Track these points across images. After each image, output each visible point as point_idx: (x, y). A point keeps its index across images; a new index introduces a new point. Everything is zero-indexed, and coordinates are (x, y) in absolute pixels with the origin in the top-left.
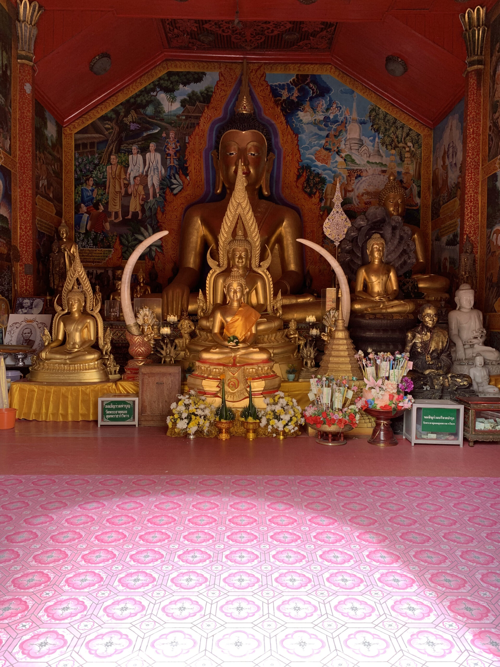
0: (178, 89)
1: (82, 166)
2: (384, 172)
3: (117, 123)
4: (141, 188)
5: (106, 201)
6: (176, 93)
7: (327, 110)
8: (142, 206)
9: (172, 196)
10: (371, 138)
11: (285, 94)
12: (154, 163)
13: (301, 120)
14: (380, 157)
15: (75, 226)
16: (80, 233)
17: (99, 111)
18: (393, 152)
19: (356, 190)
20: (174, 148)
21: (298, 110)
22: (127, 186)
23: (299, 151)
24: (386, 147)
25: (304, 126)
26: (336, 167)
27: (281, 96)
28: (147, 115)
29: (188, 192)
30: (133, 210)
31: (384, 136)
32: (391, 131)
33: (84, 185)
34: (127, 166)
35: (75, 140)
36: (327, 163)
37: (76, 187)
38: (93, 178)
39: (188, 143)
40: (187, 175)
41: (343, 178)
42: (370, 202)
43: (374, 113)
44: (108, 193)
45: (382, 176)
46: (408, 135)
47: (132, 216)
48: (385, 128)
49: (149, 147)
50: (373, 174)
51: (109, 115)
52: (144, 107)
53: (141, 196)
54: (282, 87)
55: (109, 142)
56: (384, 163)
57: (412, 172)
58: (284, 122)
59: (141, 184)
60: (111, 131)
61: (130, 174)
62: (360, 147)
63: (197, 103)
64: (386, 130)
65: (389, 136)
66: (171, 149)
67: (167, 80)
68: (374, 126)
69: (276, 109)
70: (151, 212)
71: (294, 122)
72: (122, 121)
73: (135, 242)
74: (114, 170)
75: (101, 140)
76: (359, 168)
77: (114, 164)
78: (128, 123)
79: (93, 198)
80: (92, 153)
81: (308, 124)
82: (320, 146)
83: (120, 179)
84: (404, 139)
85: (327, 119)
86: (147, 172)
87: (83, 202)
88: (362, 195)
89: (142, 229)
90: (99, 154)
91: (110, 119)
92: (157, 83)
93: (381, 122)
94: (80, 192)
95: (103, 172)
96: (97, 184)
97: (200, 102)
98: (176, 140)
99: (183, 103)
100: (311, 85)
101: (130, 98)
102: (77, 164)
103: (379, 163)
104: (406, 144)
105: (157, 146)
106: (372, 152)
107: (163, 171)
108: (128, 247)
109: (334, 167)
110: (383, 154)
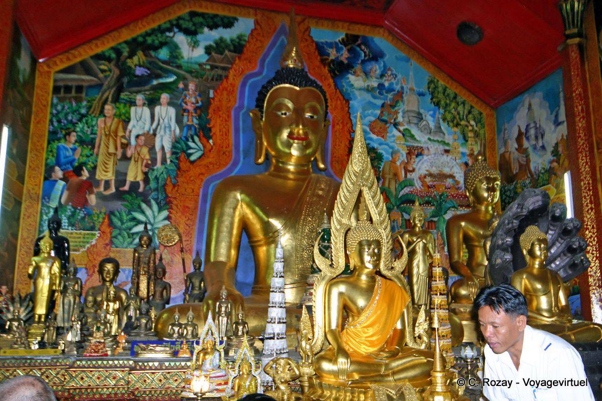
0: (202, 33)
1: (61, 116)
2: (447, 151)
3: (117, 65)
4: (145, 151)
5: (92, 165)
6: (199, 37)
7: (382, 76)
8: (146, 174)
9: (188, 164)
10: (431, 112)
11: (333, 54)
12: (166, 120)
13: (352, 85)
14: (442, 134)
15: (43, 198)
16: (49, 207)
17: (93, 47)
18: (456, 129)
19: (417, 170)
20: (193, 103)
21: (348, 73)
22: (125, 146)
23: (351, 120)
24: (448, 124)
25: (357, 93)
26: (394, 142)
27: (328, 55)
28: (159, 60)
29: (210, 160)
30: (132, 179)
31: (445, 111)
32: (452, 106)
33: (63, 141)
34: (127, 121)
35: (55, 81)
36: (383, 137)
37: (49, 143)
38: (76, 132)
39: (213, 99)
40: (208, 138)
41: (403, 156)
42: (434, 186)
43: (432, 86)
44: (97, 155)
45: (445, 156)
46: (470, 112)
47: (130, 188)
48: (445, 102)
49: (159, 98)
50: (435, 154)
51: (107, 54)
52: (156, 48)
53: (145, 162)
54: (331, 45)
55: (105, 87)
56: (446, 142)
58: (332, 85)
59: (145, 145)
60: (108, 73)
61: (130, 132)
62: (420, 121)
63: (227, 52)
64: (446, 105)
65: (450, 112)
66: (189, 104)
67: (188, 21)
68: (434, 100)
69: (323, 68)
70: (158, 183)
71: (343, 86)
72: (124, 63)
73: (132, 223)
74: (109, 124)
75: (92, 83)
76: (419, 145)
77: (109, 117)
78: (133, 66)
79: (74, 160)
80: (79, 100)
81: (360, 89)
83: (116, 136)
84: (467, 117)
85: (381, 86)
86: (155, 131)
87: (58, 163)
88: (425, 177)
89: (144, 206)
90: (89, 101)
91: (109, 60)
92: (175, 22)
93: (441, 96)
94: (55, 151)
95: (93, 126)
96: (81, 142)
97: (230, 51)
98: (197, 93)
99: (208, 50)
100: (363, 47)
101: (138, 36)
102: (54, 112)
103: (441, 141)
104: (469, 122)
105: (171, 98)
106: (433, 128)
107: (178, 131)
108: (120, 229)
109: (391, 142)
110: (445, 132)
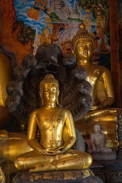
14: (78, 15)
18: (88, 11)
23: (14, 10)
24: (82, 7)
26: (44, 22)
36: (36, 19)
41: (50, 30)
56: (81, 19)
57: (102, 26)
62: (62, 7)
76: (62, 23)
82: (31, 6)
88: (65, 43)
103: (78, 19)
104: (98, 5)
106: (71, 11)
109: (42, 22)
110: (80, 13)
